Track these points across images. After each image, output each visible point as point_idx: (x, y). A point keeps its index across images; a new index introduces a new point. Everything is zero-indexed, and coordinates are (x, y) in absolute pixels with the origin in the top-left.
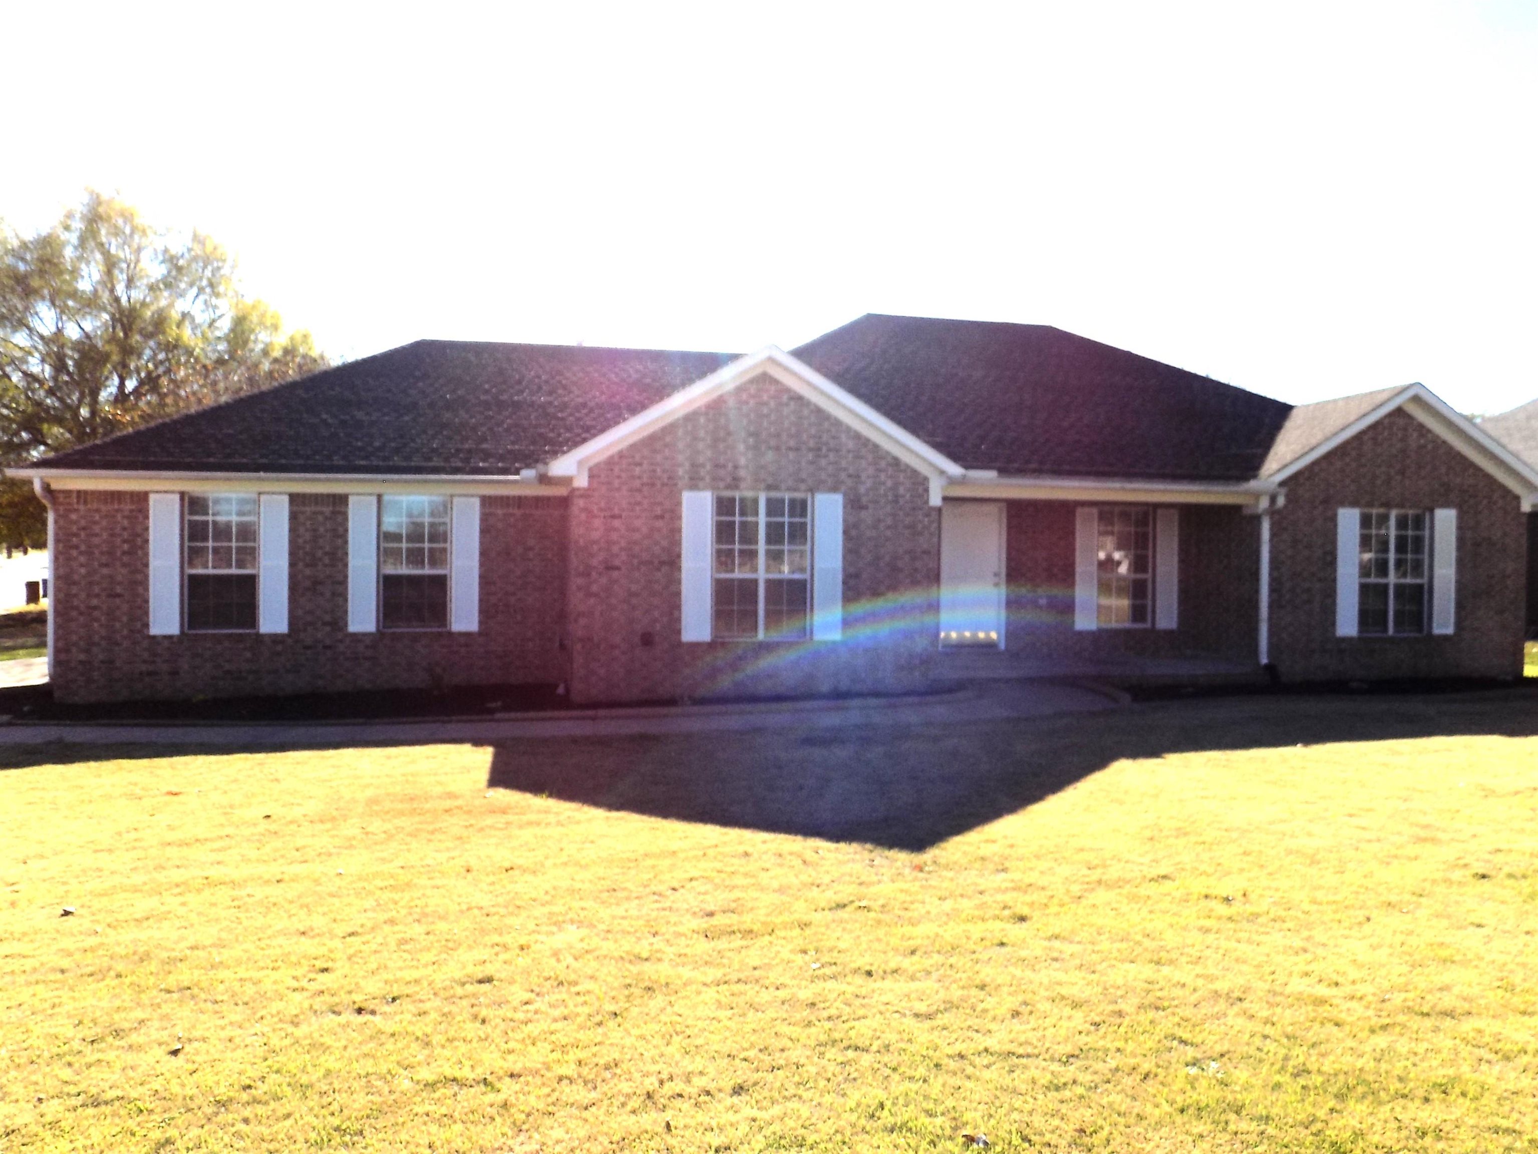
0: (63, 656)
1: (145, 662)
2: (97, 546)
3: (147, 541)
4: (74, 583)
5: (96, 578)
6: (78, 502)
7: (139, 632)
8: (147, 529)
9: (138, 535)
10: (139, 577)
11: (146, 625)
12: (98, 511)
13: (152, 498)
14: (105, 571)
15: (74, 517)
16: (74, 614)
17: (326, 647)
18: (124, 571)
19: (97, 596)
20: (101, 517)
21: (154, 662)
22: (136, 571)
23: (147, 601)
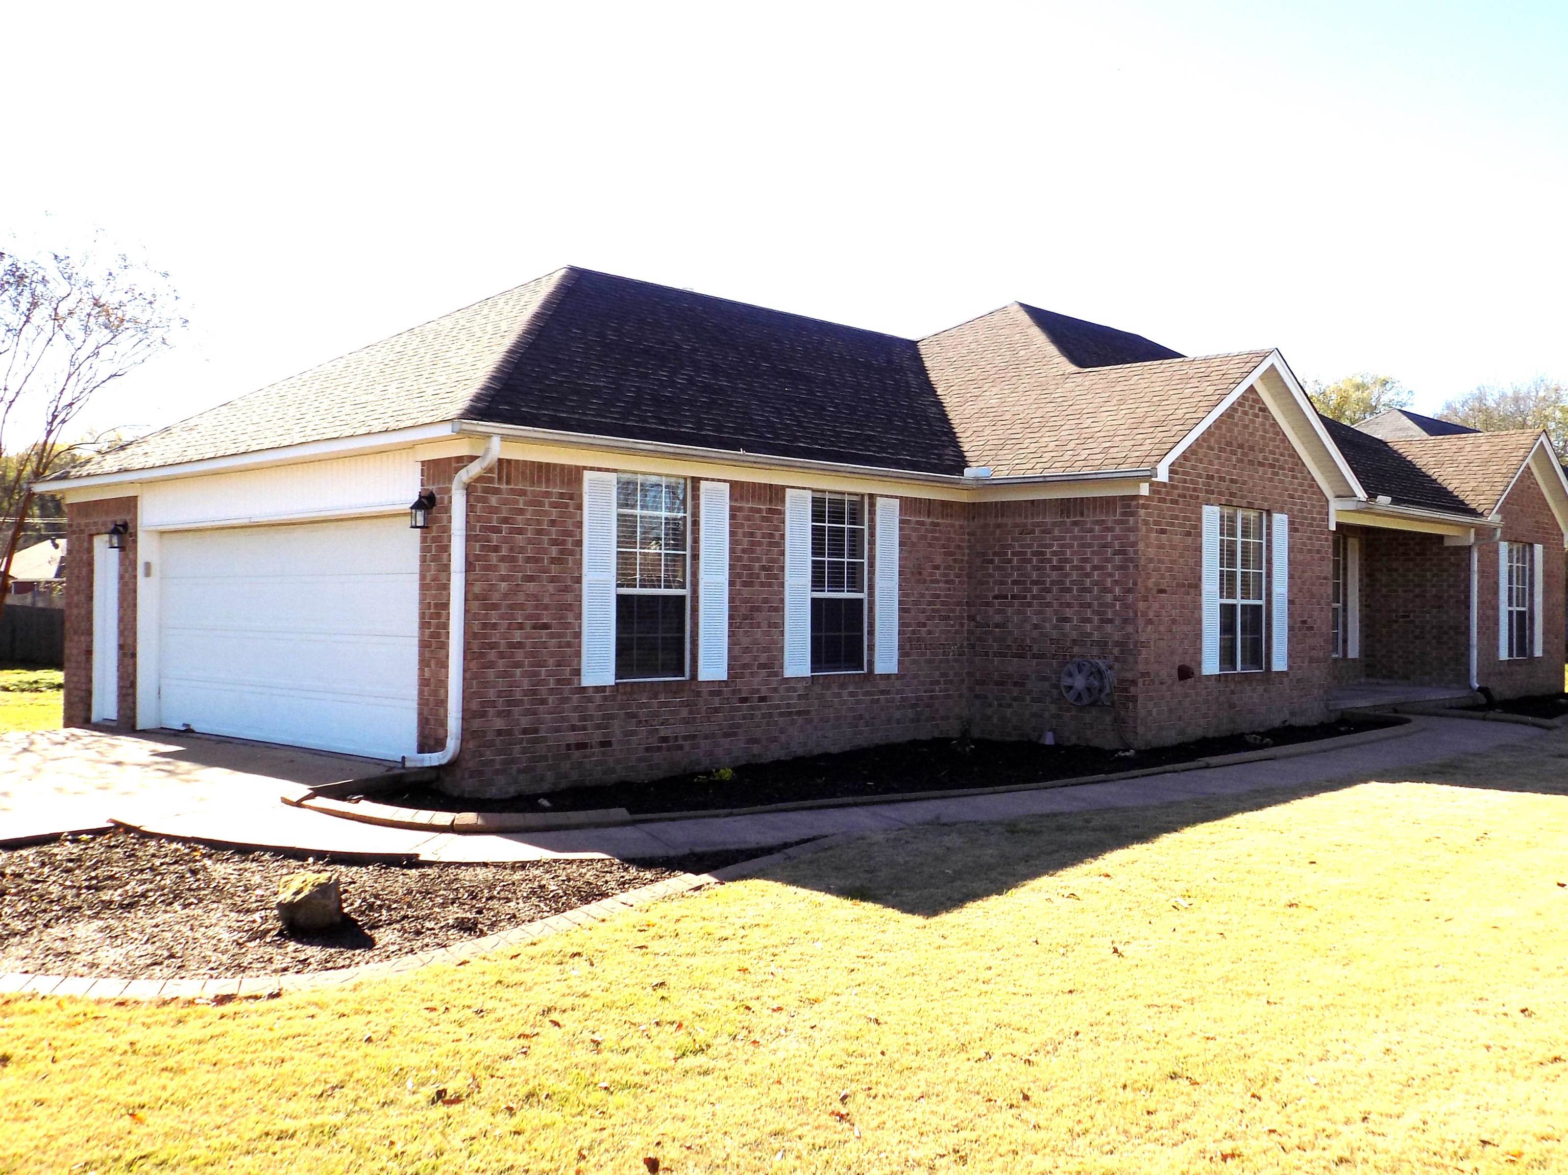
0: (476, 724)
1: (573, 728)
2: (522, 550)
3: (579, 543)
4: (495, 607)
5: (521, 598)
6: (500, 479)
7: (569, 682)
8: (580, 524)
9: (570, 534)
10: (569, 598)
11: (577, 672)
12: (523, 493)
13: (587, 475)
14: (531, 587)
15: (494, 500)
16: (492, 655)
17: (763, 699)
18: (551, 587)
19: (521, 626)
20: (527, 503)
21: (584, 728)
22: (566, 589)
23: (578, 635)
